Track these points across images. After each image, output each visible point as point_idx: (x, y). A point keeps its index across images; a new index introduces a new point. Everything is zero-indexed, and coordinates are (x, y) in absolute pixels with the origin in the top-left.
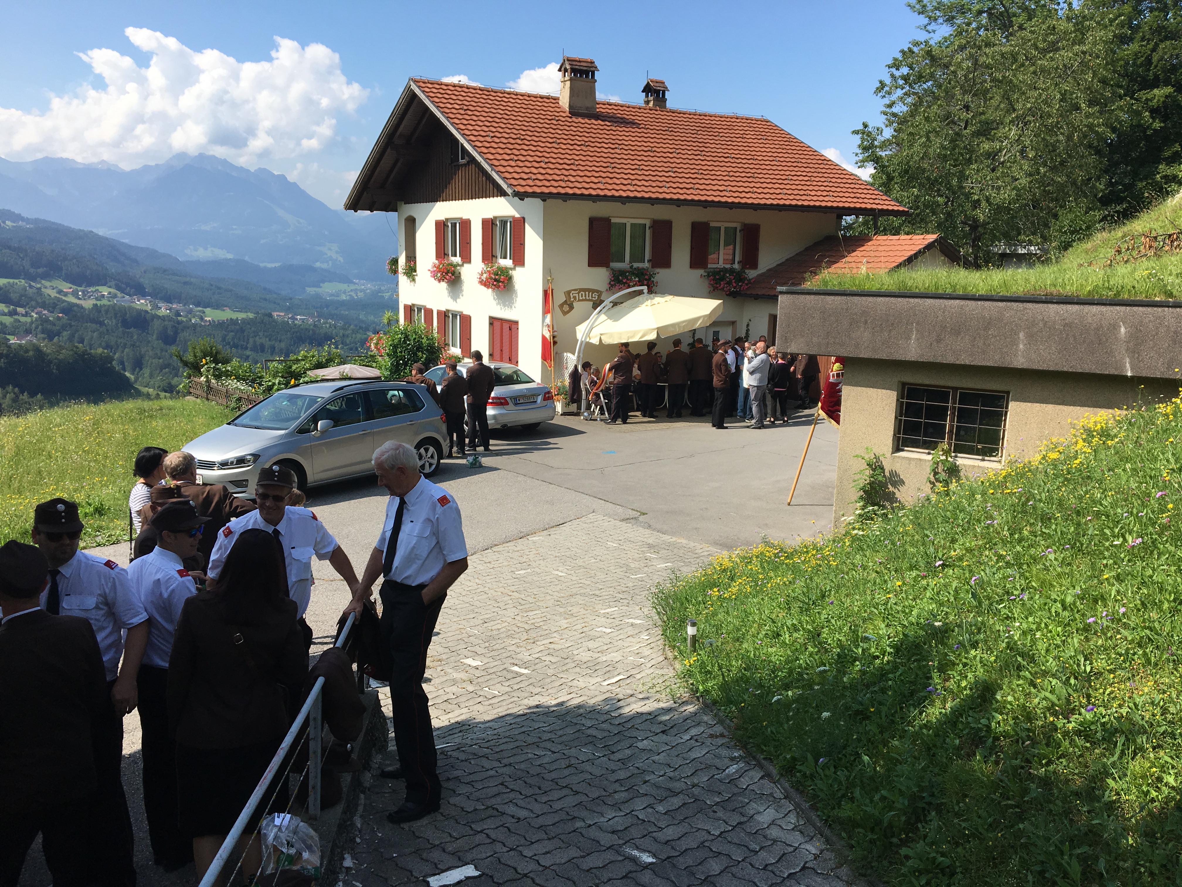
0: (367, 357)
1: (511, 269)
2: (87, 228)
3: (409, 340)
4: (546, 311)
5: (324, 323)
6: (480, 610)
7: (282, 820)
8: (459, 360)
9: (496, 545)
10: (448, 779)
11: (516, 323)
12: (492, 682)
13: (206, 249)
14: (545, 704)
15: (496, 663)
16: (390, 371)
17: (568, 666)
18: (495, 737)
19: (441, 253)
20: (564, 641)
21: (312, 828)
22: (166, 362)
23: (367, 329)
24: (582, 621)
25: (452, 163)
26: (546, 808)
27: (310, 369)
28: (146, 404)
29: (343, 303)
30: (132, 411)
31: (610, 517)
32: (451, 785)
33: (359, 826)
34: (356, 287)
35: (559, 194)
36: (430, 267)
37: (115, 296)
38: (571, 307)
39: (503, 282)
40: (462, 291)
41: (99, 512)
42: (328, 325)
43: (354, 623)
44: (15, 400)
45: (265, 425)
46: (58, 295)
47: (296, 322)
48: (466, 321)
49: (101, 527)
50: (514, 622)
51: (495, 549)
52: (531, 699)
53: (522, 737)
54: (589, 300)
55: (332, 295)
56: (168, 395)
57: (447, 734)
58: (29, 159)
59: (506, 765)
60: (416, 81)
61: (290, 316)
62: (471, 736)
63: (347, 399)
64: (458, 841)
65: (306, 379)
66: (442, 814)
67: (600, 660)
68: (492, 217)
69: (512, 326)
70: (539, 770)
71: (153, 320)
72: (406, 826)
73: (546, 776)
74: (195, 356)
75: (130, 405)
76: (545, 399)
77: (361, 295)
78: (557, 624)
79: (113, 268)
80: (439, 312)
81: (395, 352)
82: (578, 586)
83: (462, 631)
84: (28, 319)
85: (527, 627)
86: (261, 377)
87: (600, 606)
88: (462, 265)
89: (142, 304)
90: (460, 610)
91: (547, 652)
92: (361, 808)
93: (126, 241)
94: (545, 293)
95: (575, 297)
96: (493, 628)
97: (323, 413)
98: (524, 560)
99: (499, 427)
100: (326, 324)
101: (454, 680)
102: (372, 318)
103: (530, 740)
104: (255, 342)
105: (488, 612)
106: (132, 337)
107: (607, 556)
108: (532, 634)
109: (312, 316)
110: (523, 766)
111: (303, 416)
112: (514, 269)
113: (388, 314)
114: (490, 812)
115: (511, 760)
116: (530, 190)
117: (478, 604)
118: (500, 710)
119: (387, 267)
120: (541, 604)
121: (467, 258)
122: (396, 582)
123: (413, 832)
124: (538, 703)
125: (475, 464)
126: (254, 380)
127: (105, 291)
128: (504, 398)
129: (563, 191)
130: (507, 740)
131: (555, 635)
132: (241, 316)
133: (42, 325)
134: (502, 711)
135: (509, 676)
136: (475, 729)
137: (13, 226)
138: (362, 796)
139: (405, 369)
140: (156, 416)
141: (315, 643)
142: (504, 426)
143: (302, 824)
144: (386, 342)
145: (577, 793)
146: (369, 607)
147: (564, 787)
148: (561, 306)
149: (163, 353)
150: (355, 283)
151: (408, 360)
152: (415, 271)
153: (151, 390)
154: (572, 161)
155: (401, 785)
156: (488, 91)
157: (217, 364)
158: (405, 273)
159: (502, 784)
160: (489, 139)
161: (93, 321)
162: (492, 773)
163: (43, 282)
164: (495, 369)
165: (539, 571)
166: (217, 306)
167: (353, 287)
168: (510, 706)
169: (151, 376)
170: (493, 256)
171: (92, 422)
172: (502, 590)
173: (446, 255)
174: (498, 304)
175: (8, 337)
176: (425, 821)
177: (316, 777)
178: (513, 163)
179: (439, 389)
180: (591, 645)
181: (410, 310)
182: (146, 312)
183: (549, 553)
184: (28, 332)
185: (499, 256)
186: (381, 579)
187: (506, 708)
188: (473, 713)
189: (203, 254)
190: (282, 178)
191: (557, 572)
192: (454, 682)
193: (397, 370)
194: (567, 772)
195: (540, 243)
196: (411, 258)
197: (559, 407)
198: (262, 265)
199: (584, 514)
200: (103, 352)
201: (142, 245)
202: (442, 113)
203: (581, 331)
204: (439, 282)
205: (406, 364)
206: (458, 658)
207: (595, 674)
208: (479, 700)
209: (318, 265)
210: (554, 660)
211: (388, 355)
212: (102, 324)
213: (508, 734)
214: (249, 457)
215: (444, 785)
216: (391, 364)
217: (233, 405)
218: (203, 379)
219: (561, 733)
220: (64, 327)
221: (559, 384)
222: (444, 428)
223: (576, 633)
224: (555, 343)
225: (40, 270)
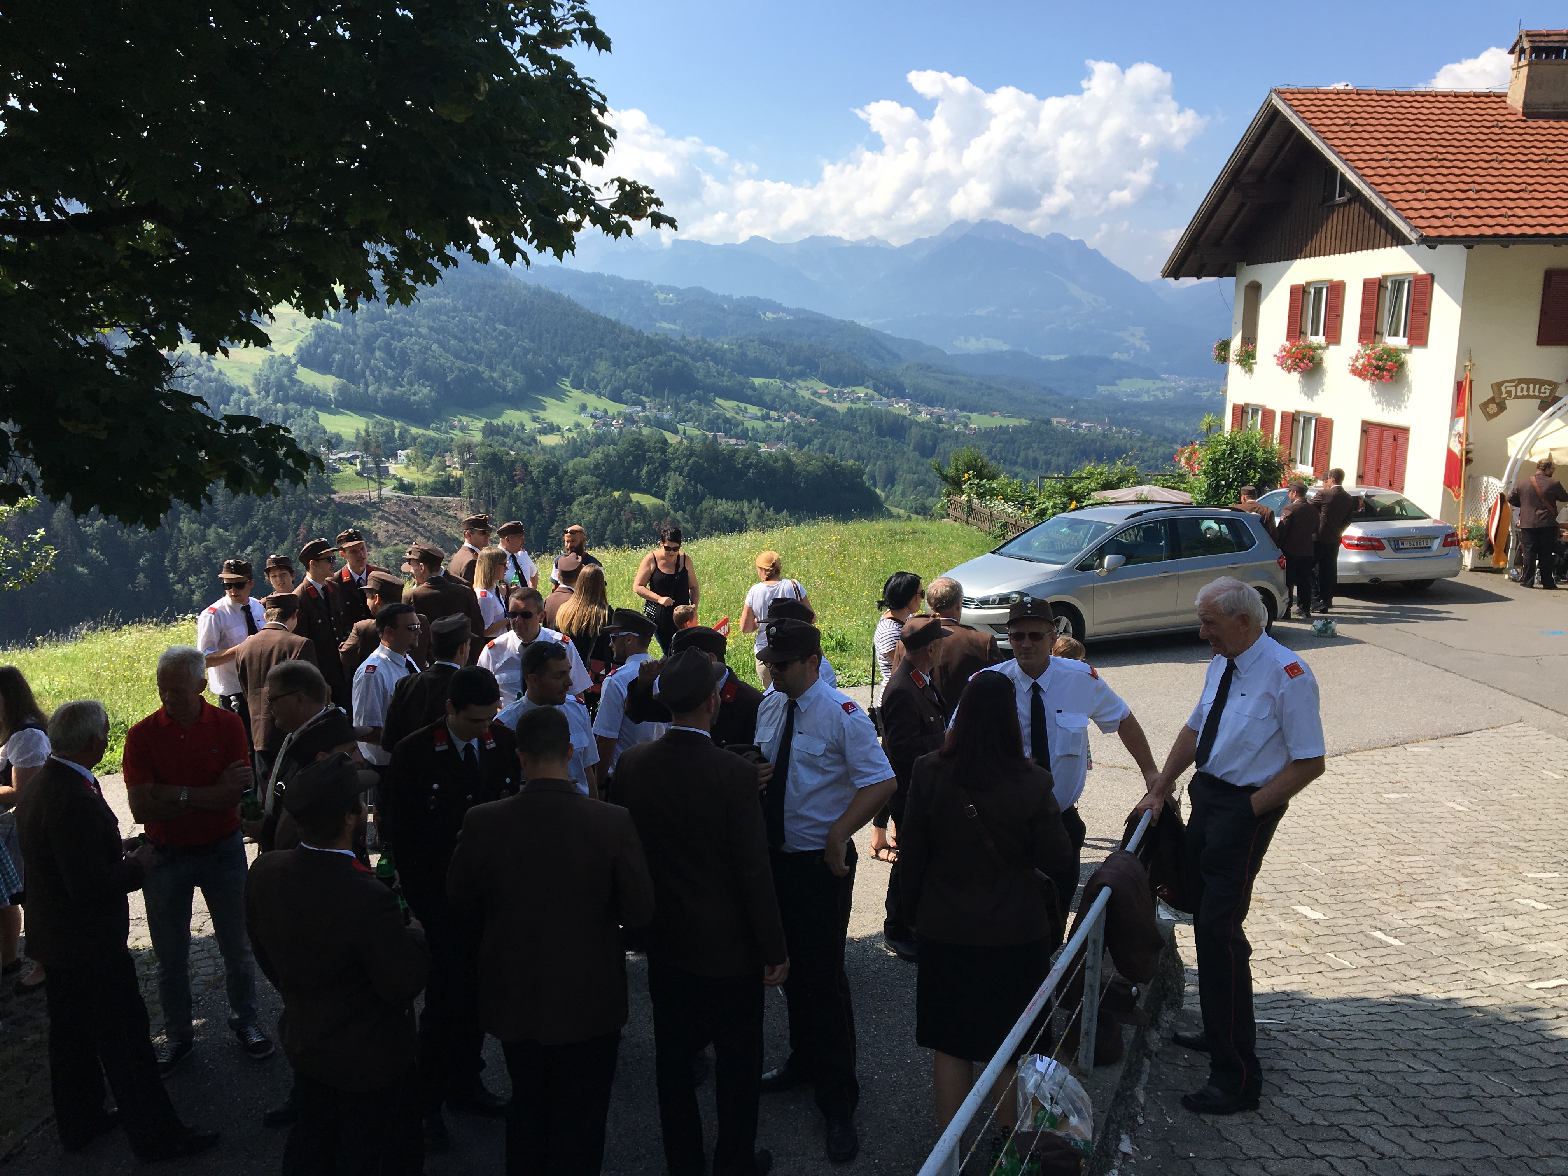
0: (1174, 477)
1: (1405, 351)
2: (847, 318)
3: (1238, 453)
4: (1458, 411)
5: (1118, 432)
6: (1323, 841)
7: (1044, 1064)
8: (1310, 482)
9: (1353, 751)
10: (1271, 1070)
11: (1405, 430)
12: (1340, 948)
13: (978, 339)
14: (1428, 997)
15: (1347, 921)
16: (1206, 495)
17: (1467, 948)
18: (1345, 1027)
19: (1295, 330)
20: (1462, 908)
21: (1083, 1086)
22: (921, 478)
23: (1173, 441)
24: (1494, 884)
25: (1324, 202)
26: (1427, 1151)
27: (1096, 490)
28: (897, 526)
29: (1144, 407)
30: (881, 533)
31: (1548, 732)
32: (1275, 1078)
33: (1142, 1101)
34: (1164, 384)
35: (1495, 236)
36: (1277, 352)
37: (872, 398)
38: (1502, 407)
39: (1389, 371)
40: (1323, 384)
41: (841, 647)
42: (1121, 435)
43: (1149, 826)
44: (760, 516)
45: (1037, 557)
46: (812, 397)
47: (1081, 431)
48: (1324, 427)
49: (842, 665)
50: (1378, 866)
51: (1351, 756)
52: (1403, 983)
53: (1389, 1036)
54: (1535, 397)
55: (1129, 395)
56: (920, 517)
57: (1268, 1006)
58: (796, 239)
59: (1361, 1072)
60: (1279, 93)
61: (1074, 423)
62: (1306, 1017)
63: (1145, 530)
64: (1286, 1161)
65: (1091, 502)
66: (1261, 1116)
67: (1525, 948)
68: (1379, 276)
69: (1399, 434)
70: (1415, 1091)
71: (910, 428)
72: (1208, 1119)
73: (1429, 1102)
74: (957, 470)
75: (880, 526)
76: (1446, 544)
77: (1169, 395)
78: (1450, 881)
79: (872, 365)
80: (1284, 415)
81: (1216, 469)
82: (1488, 830)
83: (1296, 865)
84: (780, 425)
85: (1400, 878)
86: (1033, 499)
87: (1526, 867)
88: (1326, 348)
89: (900, 407)
90: (1293, 836)
91: (1432, 920)
92: (1145, 1078)
93: (889, 332)
94: (1459, 386)
95: (1509, 393)
96: (1345, 869)
97: (1111, 545)
98: (1398, 779)
99: (1366, 581)
100: (1119, 434)
101: (1281, 932)
102: (1181, 425)
103: (1401, 1043)
104: (1026, 456)
105: (1338, 845)
106: (886, 447)
107: (1543, 792)
108: (1408, 890)
109: (1101, 423)
110: (1389, 1079)
111: (1086, 548)
112: (1409, 351)
113: (1208, 418)
114: (1336, 1133)
115: (1371, 1066)
116: (1447, 233)
117: (1320, 830)
118: (1352, 989)
119: (1214, 354)
120: (1424, 847)
121: (1334, 336)
122: (1213, 777)
123: (1219, 1131)
124: (1415, 992)
125: (1325, 632)
126: (1024, 502)
127: (861, 392)
128: (1378, 540)
129: (1502, 231)
130: (1366, 1036)
131: (1446, 897)
132: (1013, 422)
133: (793, 431)
134: (1354, 991)
135: (1368, 943)
136: (1313, 1009)
137: (773, 318)
138: (1147, 1062)
139: (1227, 492)
140: (908, 540)
141: (1087, 846)
142: (1375, 581)
143: (1070, 1077)
144: (1203, 455)
145: (1480, 1141)
146: (1171, 808)
147: (1457, 1127)
148: (1484, 406)
149: (919, 467)
150: (1163, 379)
151: (1234, 480)
152: (1254, 357)
153: (902, 511)
154: (1523, 186)
155: (1203, 1061)
156: (1390, 95)
157: (981, 480)
158: (1238, 361)
159: (1355, 1097)
160: (1385, 164)
161: (847, 428)
162: (1339, 1077)
163: (798, 381)
164: (1367, 496)
165: (1421, 798)
166: (986, 410)
167: (1159, 384)
168: (1369, 987)
169: (903, 494)
170: (1376, 333)
171: (838, 543)
172: (1361, 817)
173: (1302, 333)
174: (1379, 402)
175: (759, 444)
176: (1236, 1119)
177: (1091, 1020)
178: (1422, 196)
179: (1277, 521)
180: (1509, 922)
181: (1241, 412)
182: (905, 417)
183: (1440, 773)
184: (779, 439)
185: (1386, 332)
186: (1191, 770)
187: (1362, 988)
188: (1310, 985)
189: (974, 345)
190: (1080, 243)
191: (1452, 805)
192: (1281, 936)
193: (1214, 494)
194: (1463, 1105)
195: (1456, 311)
196: (1250, 339)
197: (1468, 559)
198: (1043, 357)
199: (1504, 722)
200: (854, 464)
201: (906, 336)
202: (1316, 133)
203: (1515, 445)
204: (1289, 371)
205: (1229, 486)
206: (1288, 903)
207: (1516, 969)
208: (1320, 968)
209: (1116, 355)
210: (1444, 934)
211: (1205, 473)
212: (855, 431)
213: (1365, 1026)
214: (1014, 596)
215: (1266, 1076)
216: (1209, 485)
217: (997, 531)
218: (964, 498)
219: (1454, 1044)
220: (815, 435)
221: (1471, 524)
222: (1282, 576)
223: (1483, 900)
224: (1469, 461)
225: (797, 368)
